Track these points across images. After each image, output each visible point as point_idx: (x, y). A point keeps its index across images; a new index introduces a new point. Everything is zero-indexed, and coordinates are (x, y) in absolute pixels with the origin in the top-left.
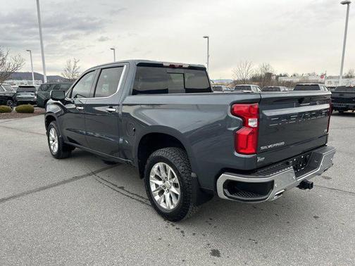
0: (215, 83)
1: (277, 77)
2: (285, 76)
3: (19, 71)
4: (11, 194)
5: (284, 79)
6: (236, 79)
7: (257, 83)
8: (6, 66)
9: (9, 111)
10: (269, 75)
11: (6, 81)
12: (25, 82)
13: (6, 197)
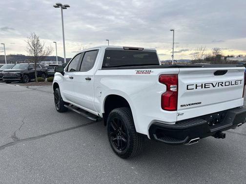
0: (178, 62)
1: (226, 58)
2: (232, 57)
3: (50, 56)
4: (49, 132)
5: (231, 59)
6: (194, 59)
7: (209, 62)
8: (43, 53)
9: (43, 81)
10: (219, 56)
11: (42, 62)
12: (52, 63)
13: (46, 134)
